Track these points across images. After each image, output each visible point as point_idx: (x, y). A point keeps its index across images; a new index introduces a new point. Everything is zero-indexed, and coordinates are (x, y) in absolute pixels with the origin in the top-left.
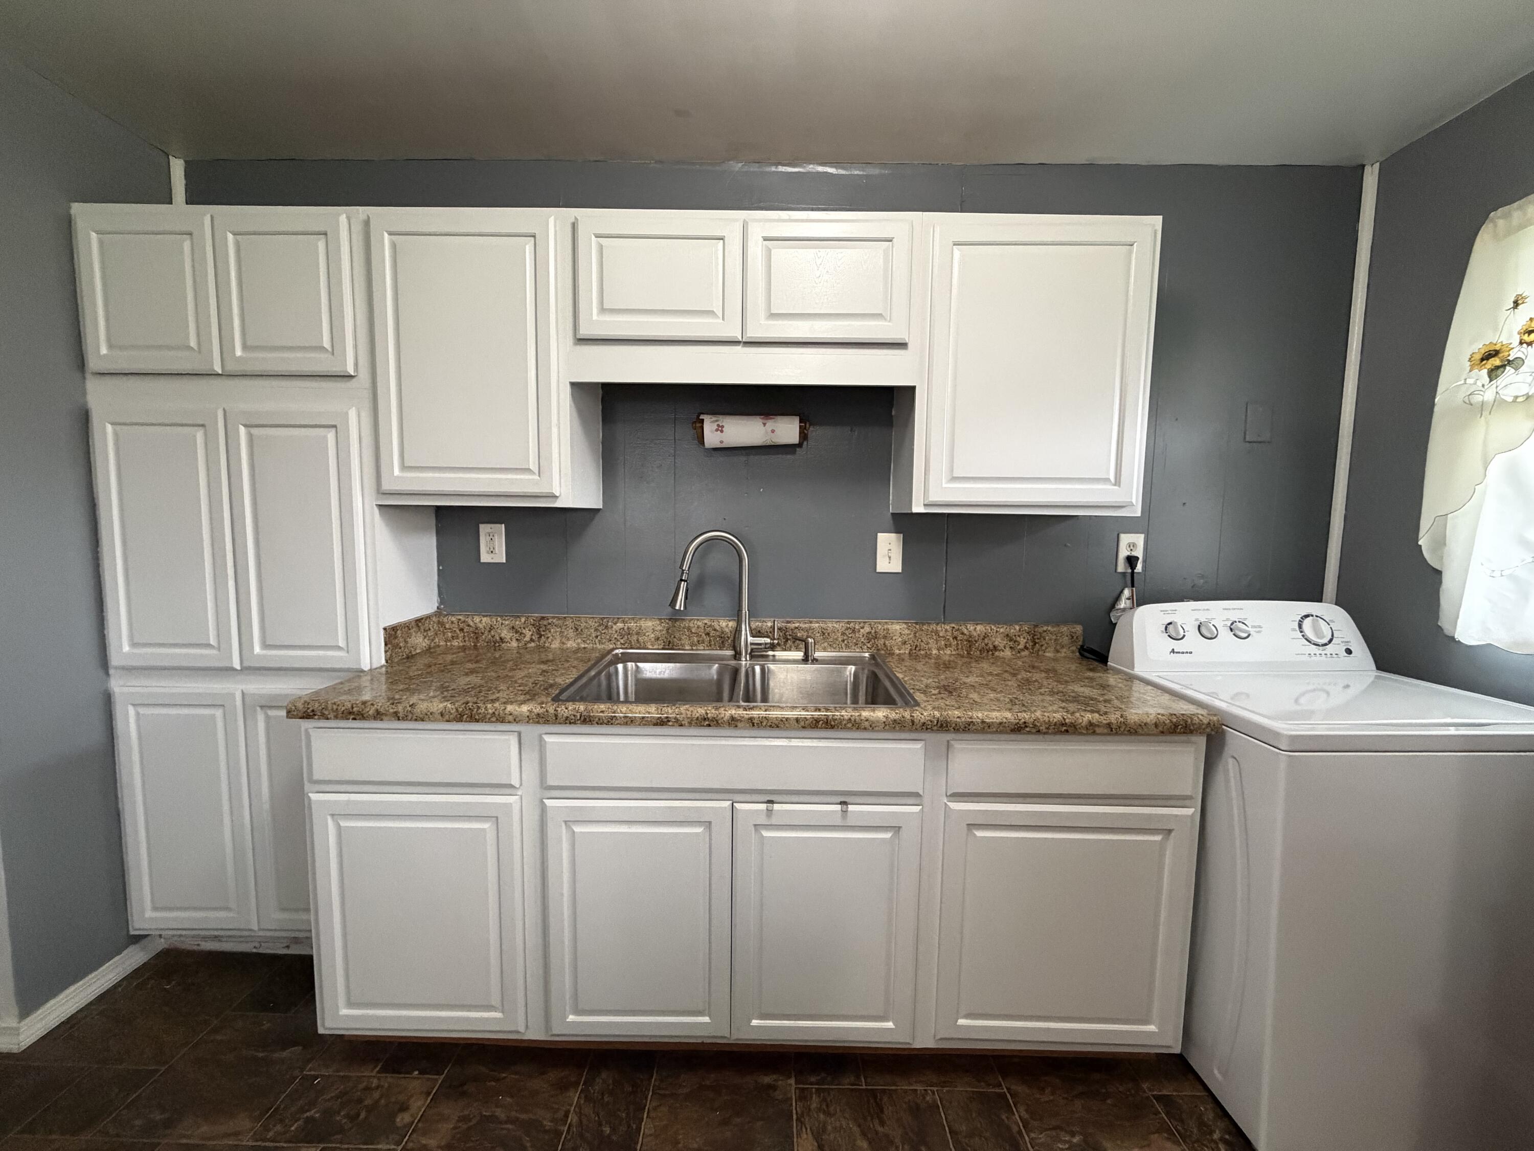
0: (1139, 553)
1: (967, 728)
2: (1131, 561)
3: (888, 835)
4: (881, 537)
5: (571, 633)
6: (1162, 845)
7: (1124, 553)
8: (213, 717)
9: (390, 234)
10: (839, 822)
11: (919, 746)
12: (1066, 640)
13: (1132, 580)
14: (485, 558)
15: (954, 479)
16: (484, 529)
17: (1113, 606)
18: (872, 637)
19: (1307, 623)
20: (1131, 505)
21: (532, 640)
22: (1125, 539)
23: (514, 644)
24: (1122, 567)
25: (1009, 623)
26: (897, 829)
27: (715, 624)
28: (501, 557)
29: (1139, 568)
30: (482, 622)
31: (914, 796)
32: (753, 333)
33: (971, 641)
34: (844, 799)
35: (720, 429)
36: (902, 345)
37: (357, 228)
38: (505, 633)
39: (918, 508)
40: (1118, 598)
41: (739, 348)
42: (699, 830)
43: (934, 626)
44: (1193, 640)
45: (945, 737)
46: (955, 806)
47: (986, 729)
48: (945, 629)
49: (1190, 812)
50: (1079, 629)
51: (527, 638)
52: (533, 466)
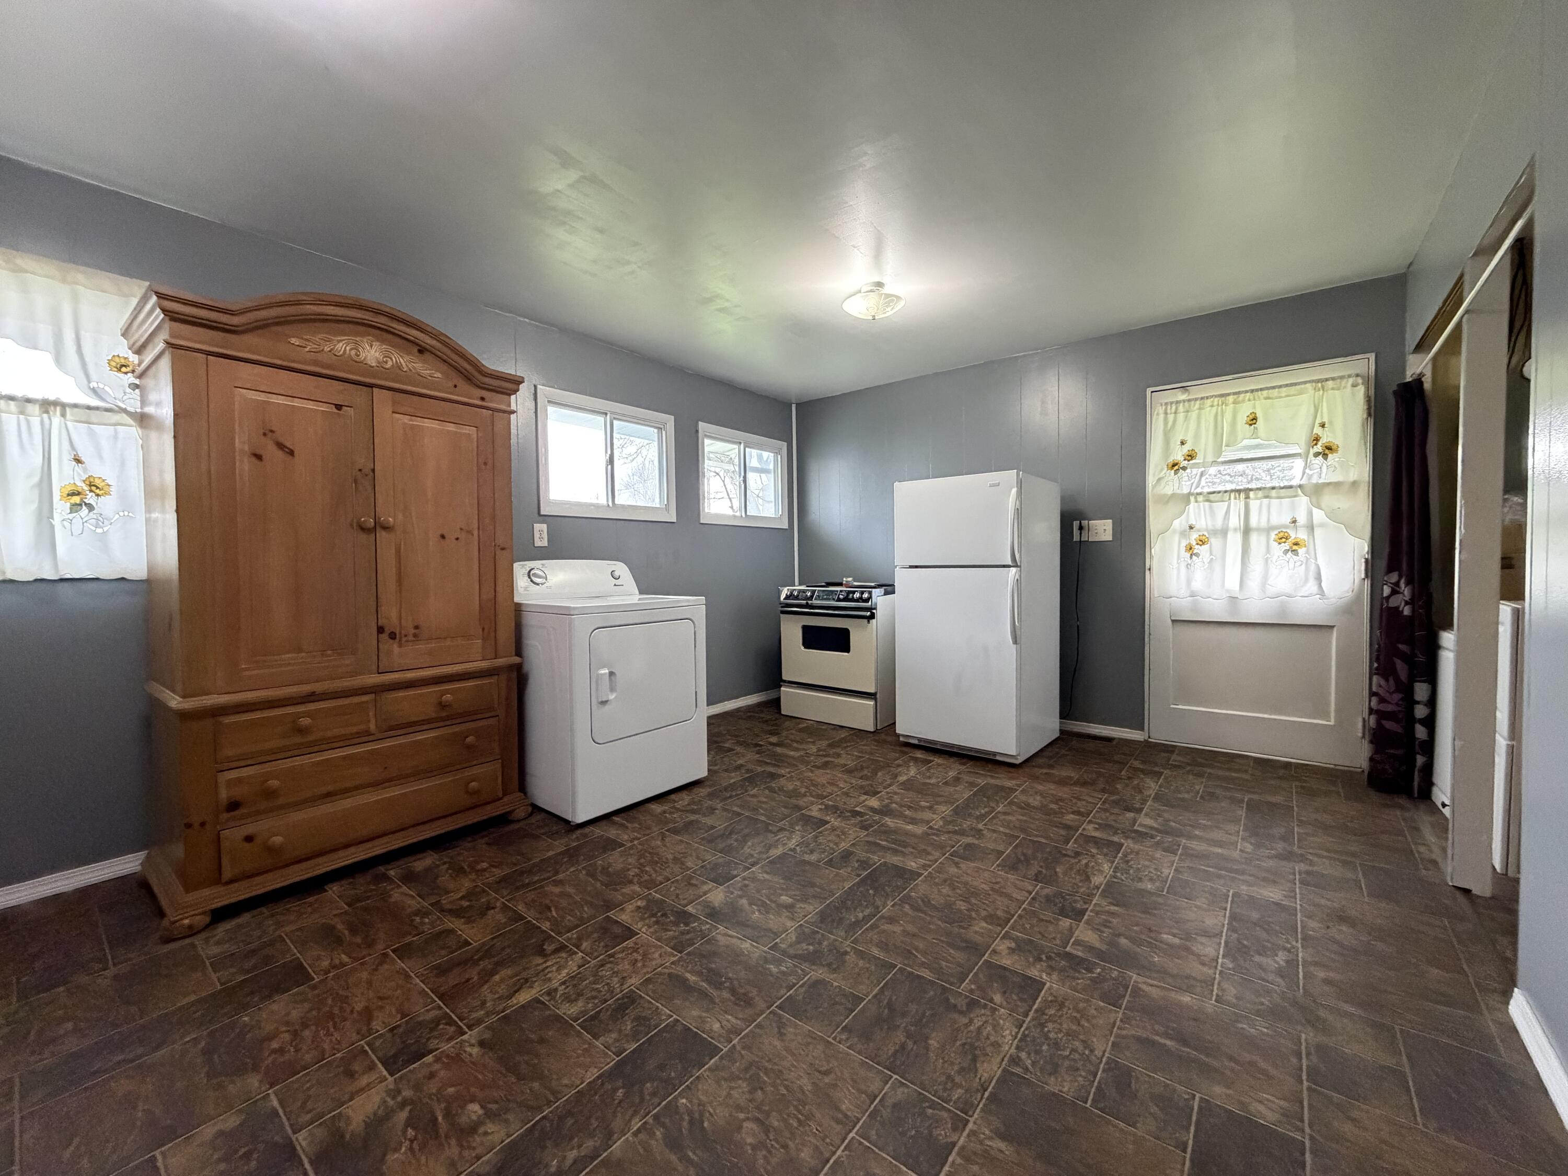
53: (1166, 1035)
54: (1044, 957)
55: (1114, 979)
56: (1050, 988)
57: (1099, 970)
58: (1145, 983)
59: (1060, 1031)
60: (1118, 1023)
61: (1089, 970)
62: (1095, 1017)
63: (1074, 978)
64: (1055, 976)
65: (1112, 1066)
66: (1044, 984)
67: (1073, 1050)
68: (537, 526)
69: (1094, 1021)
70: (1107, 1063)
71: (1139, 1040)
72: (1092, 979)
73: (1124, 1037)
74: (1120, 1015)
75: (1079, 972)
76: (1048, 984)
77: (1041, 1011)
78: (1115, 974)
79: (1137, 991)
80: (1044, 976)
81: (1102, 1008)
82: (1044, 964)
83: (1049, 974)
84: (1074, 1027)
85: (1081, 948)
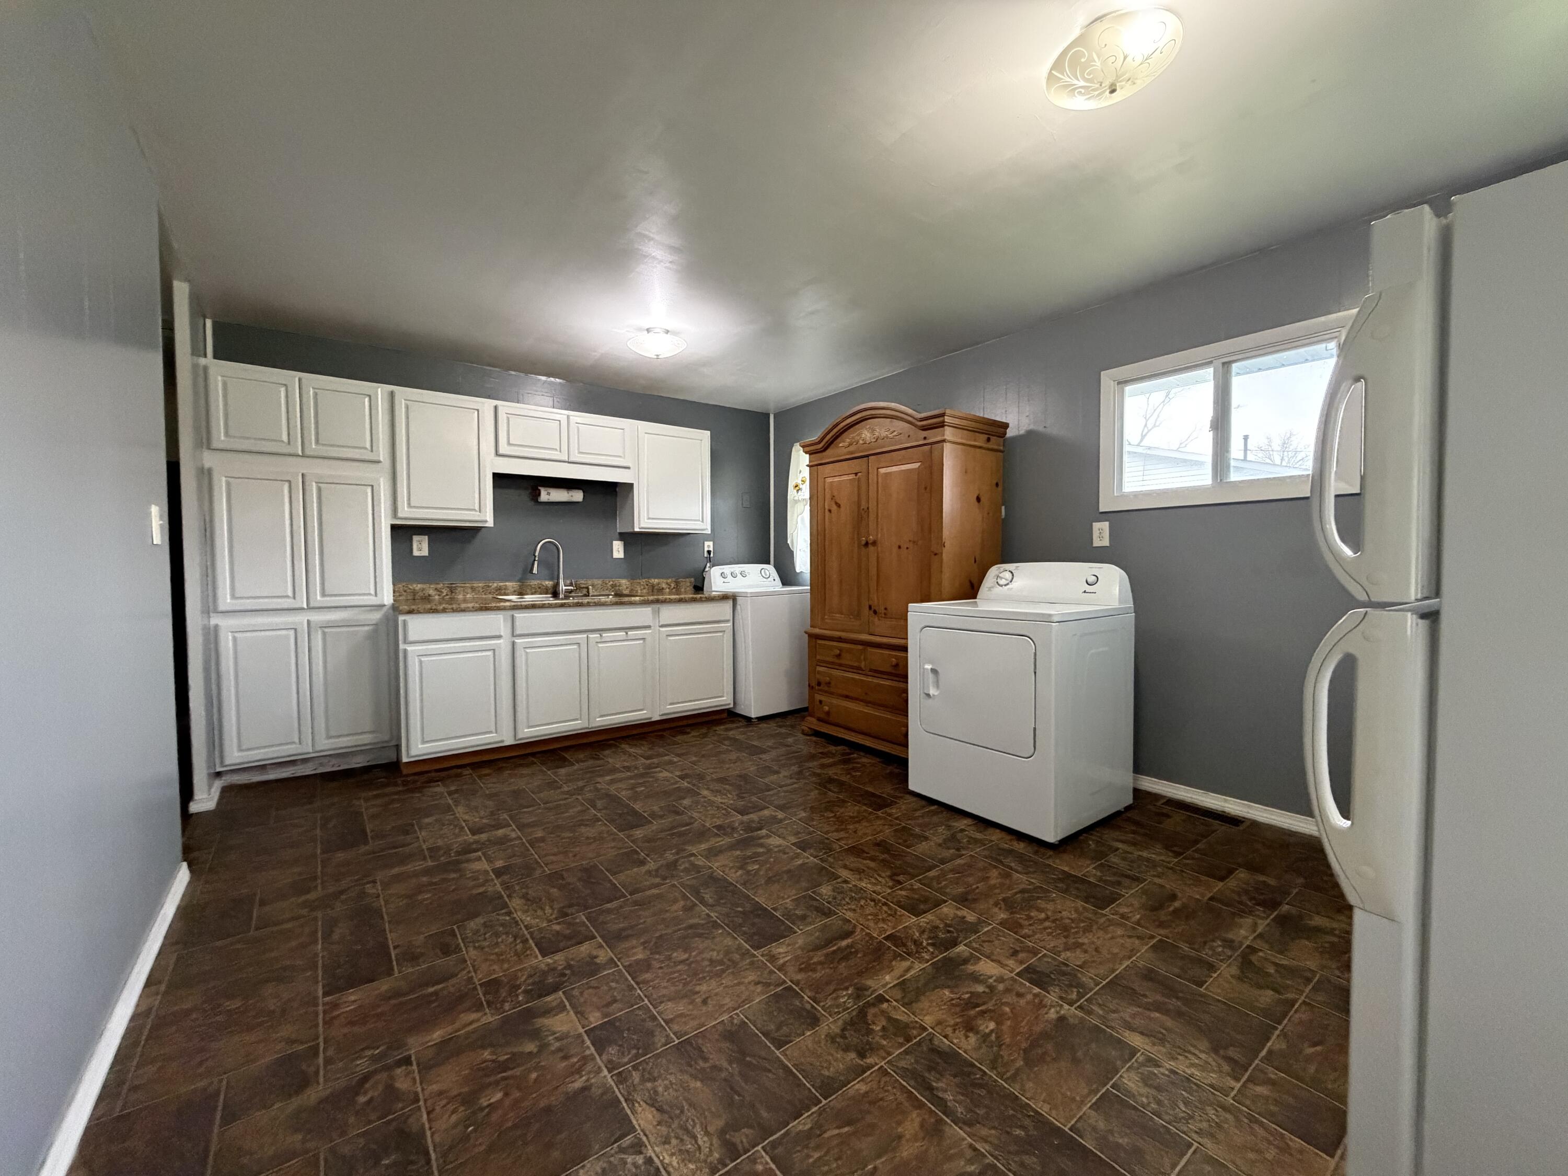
0: (711, 549)
1: (664, 602)
2: (709, 552)
3: (641, 642)
4: (615, 542)
5: (469, 591)
6: (723, 636)
7: (706, 549)
8: (287, 637)
9: (405, 400)
10: (625, 638)
11: (650, 609)
12: (689, 584)
13: (709, 559)
14: (416, 553)
15: (649, 518)
16: (416, 538)
17: (704, 570)
18: (613, 586)
19: (763, 571)
20: (707, 529)
21: (447, 595)
22: (707, 543)
23: (437, 597)
24: (706, 554)
25: (668, 578)
26: (644, 639)
27: (543, 583)
28: (425, 552)
29: (712, 555)
30: (419, 587)
31: (649, 627)
32: (572, 459)
33: (653, 586)
34: (626, 629)
35: (549, 494)
36: (629, 468)
37: (386, 396)
38: (431, 592)
39: (637, 529)
40: (705, 567)
41: (566, 464)
42: (575, 647)
43: (638, 581)
44: (730, 578)
45: (656, 606)
46: (661, 629)
47: (670, 601)
48: (643, 582)
49: (730, 624)
50: (693, 579)
51: (445, 594)
52: (477, 508)
53: (436, 993)
54: (568, 972)
55: (504, 1001)
56: (536, 957)
57: (521, 998)
58: (478, 1020)
59: (502, 942)
60: (473, 974)
61: (526, 992)
62: (491, 965)
63: (530, 976)
64: (543, 966)
65: (458, 949)
66: (543, 957)
67: (485, 939)
68: (1097, 526)
69: (488, 963)
70: (461, 949)
71: (454, 975)
72: (519, 987)
73: (463, 969)
74: (476, 980)
75: (533, 984)
76: (540, 958)
77: (525, 941)
78: (507, 1006)
79: (479, 1007)
80: (550, 961)
81: (491, 974)
82: (560, 968)
83: (548, 965)
84: (497, 950)
85: (554, 1004)
